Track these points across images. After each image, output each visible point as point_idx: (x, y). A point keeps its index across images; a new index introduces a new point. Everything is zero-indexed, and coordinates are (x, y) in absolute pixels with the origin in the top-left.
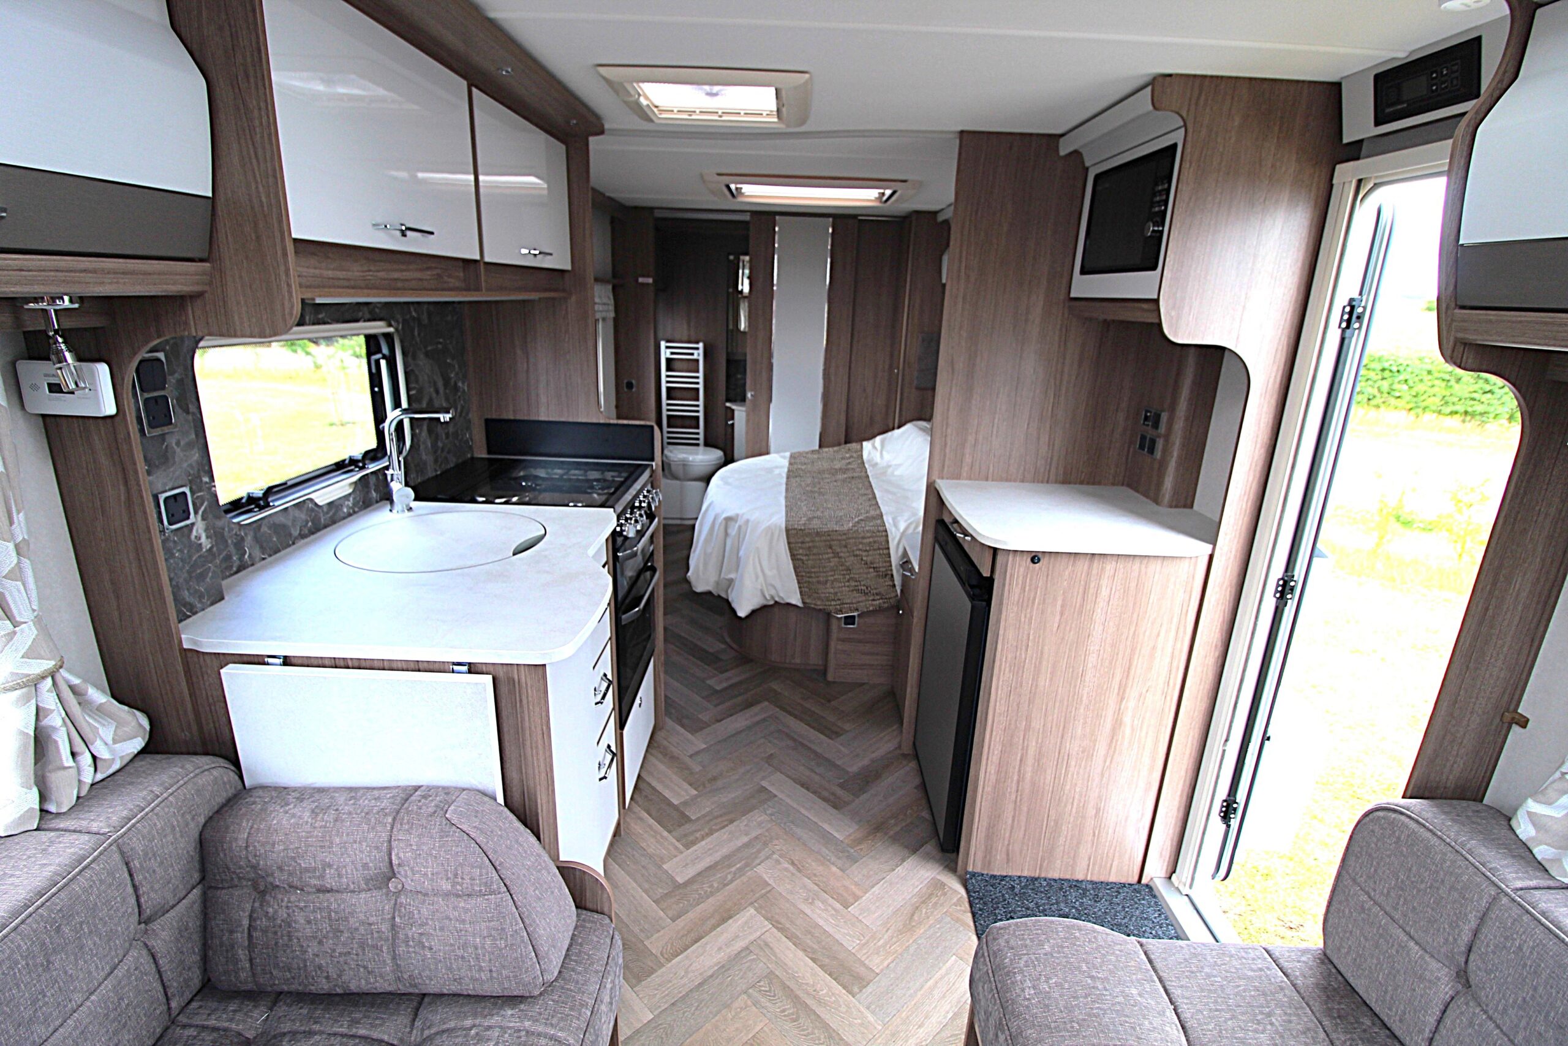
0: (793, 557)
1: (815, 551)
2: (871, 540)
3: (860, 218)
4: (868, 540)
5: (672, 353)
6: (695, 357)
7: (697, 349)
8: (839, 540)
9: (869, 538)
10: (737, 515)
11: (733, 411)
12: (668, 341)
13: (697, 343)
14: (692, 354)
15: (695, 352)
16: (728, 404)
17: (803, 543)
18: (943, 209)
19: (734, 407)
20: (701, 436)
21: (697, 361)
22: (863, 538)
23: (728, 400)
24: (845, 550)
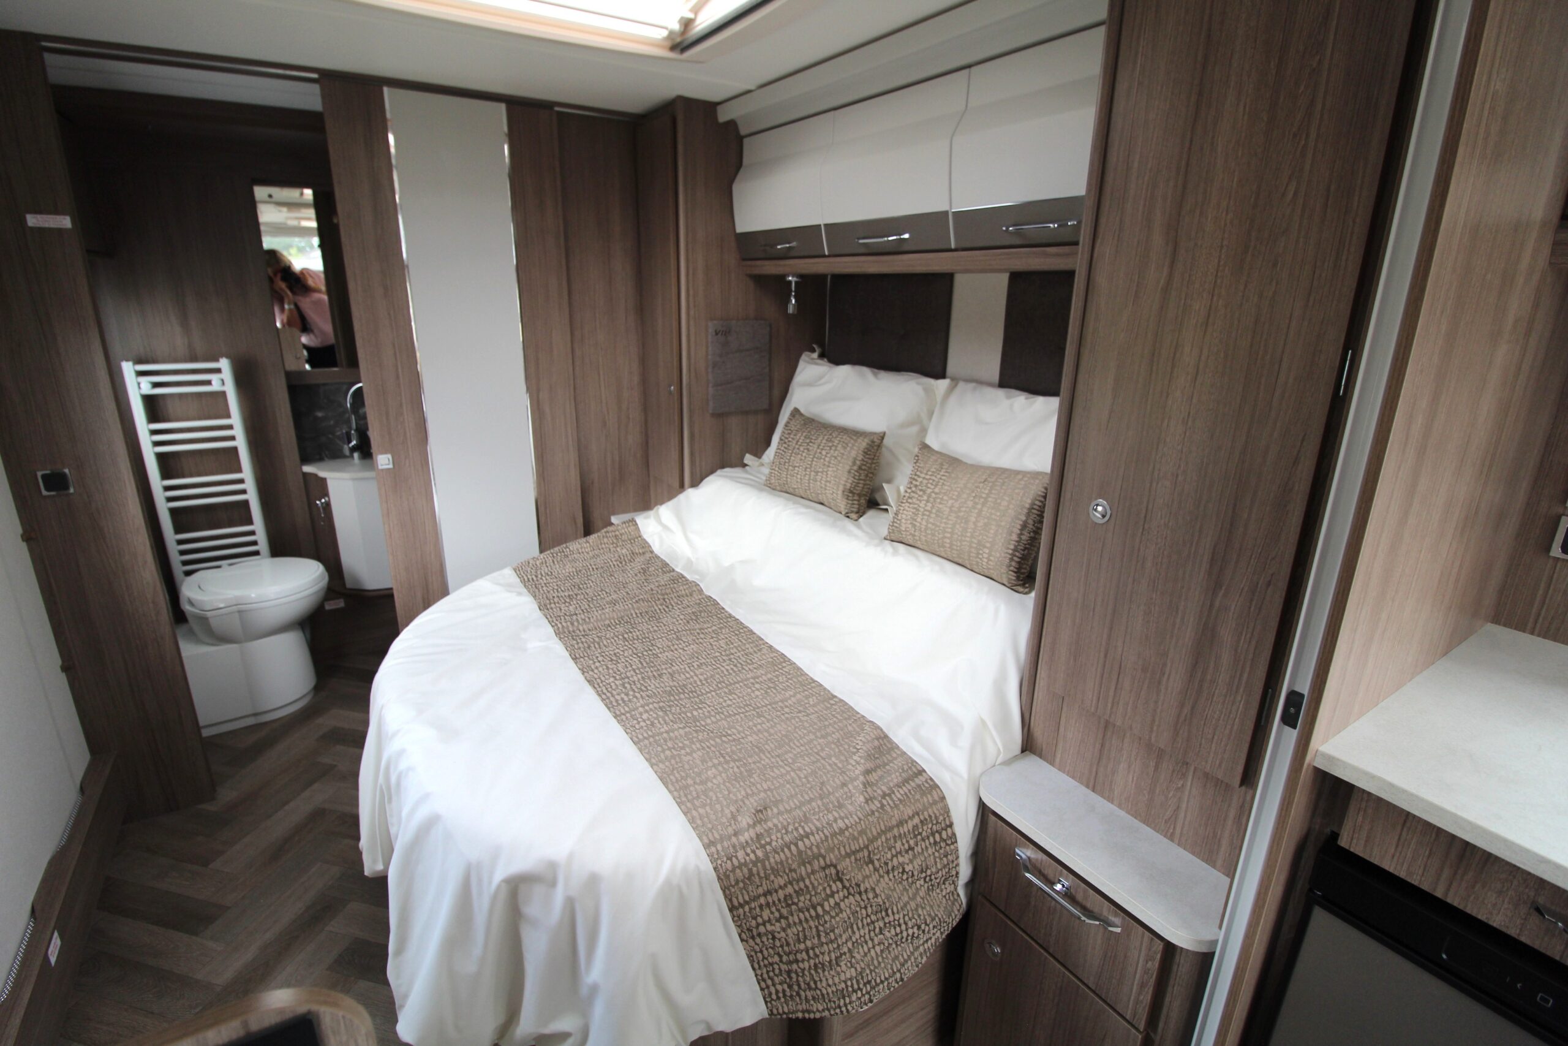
0: (748, 933)
1: (803, 901)
2: (916, 820)
3: (557, 109)
4: (910, 824)
5: (156, 385)
6: (216, 387)
7: (218, 371)
8: (854, 853)
9: (911, 818)
10: (553, 866)
11: (323, 481)
12: (139, 361)
13: (216, 359)
14: (209, 383)
15: (214, 378)
16: (307, 469)
17: (768, 893)
18: (749, 92)
19: (322, 474)
20: (261, 536)
21: (223, 394)
22: (900, 823)
23: (306, 459)
24: (868, 870)
